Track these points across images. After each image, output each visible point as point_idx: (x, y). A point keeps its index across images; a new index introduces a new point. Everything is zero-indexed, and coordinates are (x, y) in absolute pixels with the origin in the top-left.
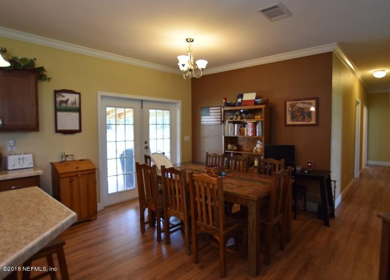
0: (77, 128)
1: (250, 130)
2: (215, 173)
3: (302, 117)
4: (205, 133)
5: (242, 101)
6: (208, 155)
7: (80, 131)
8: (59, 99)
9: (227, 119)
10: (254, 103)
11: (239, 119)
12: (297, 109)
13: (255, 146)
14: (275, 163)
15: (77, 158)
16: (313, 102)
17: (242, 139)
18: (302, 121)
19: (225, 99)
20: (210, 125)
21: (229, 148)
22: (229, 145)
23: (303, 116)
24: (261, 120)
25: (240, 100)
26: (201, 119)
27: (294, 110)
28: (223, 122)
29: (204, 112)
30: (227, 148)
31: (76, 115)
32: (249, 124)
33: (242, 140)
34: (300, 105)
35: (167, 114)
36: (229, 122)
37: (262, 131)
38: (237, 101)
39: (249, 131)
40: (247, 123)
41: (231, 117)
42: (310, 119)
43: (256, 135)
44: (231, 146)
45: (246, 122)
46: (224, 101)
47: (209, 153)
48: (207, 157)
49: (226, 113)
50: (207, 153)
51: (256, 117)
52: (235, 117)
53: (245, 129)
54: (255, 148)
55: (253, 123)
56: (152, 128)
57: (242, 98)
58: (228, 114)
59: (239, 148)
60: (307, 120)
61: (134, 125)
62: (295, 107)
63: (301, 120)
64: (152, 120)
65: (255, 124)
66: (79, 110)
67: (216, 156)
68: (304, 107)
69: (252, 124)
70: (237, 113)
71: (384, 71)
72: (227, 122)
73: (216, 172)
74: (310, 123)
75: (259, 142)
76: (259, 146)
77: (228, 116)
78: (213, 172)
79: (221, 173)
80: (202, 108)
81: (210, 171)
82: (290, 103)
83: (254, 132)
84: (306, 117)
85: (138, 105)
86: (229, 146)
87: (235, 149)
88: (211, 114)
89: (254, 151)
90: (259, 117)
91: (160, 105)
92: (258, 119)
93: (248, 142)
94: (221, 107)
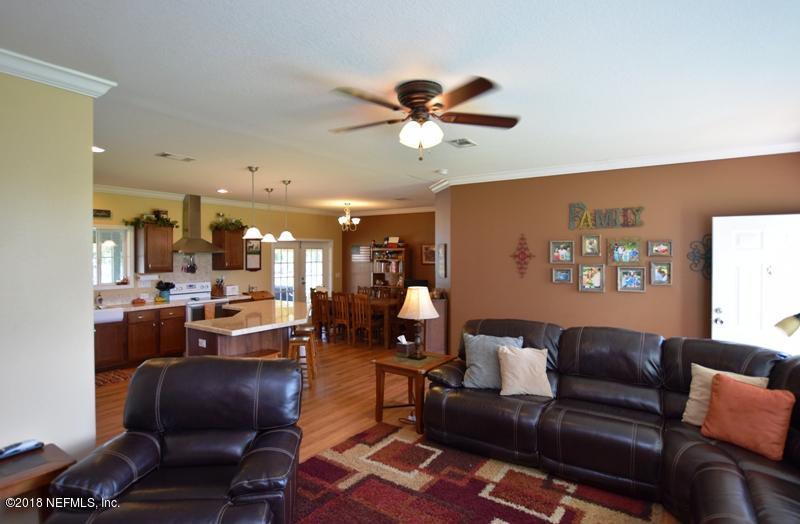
0: (258, 266)
1: (394, 267)
4: (355, 270)
5: (387, 243)
6: (359, 288)
7: (260, 269)
8: (249, 245)
9: (375, 258)
10: (396, 246)
11: (385, 259)
15: (259, 290)
20: (360, 263)
22: (377, 280)
24: (402, 260)
26: (351, 257)
27: (428, 252)
28: (372, 261)
29: (354, 250)
30: (375, 283)
31: (258, 256)
32: (393, 263)
33: (388, 276)
35: (320, 252)
36: (377, 261)
37: (403, 268)
38: (384, 243)
39: (393, 269)
41: (379, 256)
43: (398, 272)
45: (391, 261)
46: (373, 242)
48: (358, 290)
49: (375, 253)
50: (358, 286)
52: (382, 257)
53: (390, 267)
55: (397, 262)
56: (308, 266)
57: (388, 241)
58: (377, 254)
59: (386, 283)
61: (294, 263)
64: (308, 259)
65: (398, 264)
66: (259, 253)
67: (365, 288)
69: (395, 263)
70: (384, 254)
72: (375, 261)
77: (376, 256)
80: (353, 246)
83: (397, 269)
85: (297, 245)
86: (377, 282)
87: (382, 284)
88: (361, 253)
90: (401, 258)
91: (315, 245)
92: (399, 259)
93: (393, 278)
94: (370, 246)
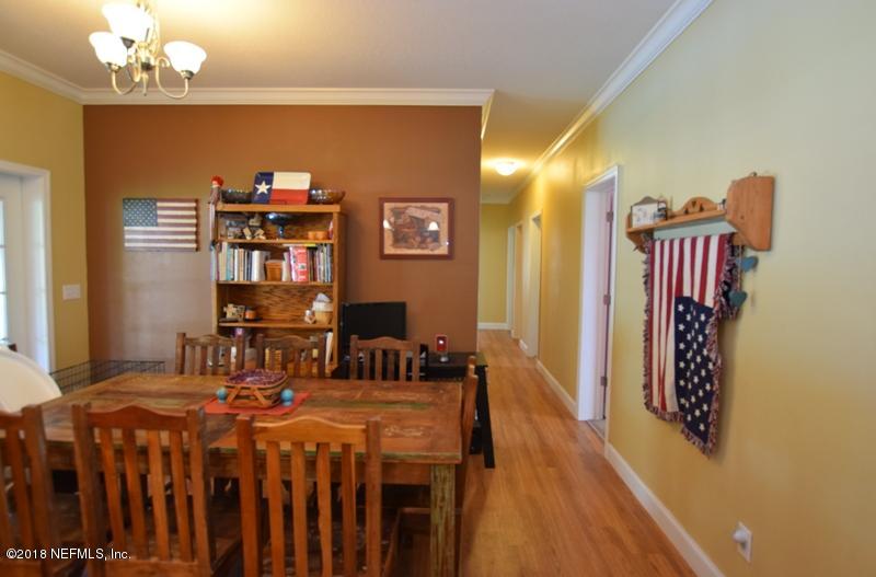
1: (299, 266)
2: (265, 397)
3: (418, 239)
4: (141, 274)
5: (269, 190)
6: (186, 342)
9: (226, 236)
10: (306, 198)
11: (261, 237)
12: (408, 220)
13: (309, 306)
14: (398, 348)
16: (444, 207)
17: (268, 289)
18: (419, 247)
19: (220, 182)
20: (158, 252)
21: (229, 316)
22: (230, 306)
23: (421, 235)
24: (327, 242)
25: (263, 188)
26: (122, 233)
27: (400, 221)
28: (214, 244)
30: (224, 314)
32: (297, 252)
33: (267, 292)
34: (415, 210)
36: (233, 246)
37: (332, 269)
38: (256, 189)
39: (293, 269)
40: (287, 250)
41: (237, 231)
42: (435, 244)
43: (314, 279)
44: (234, 310)
45: (285, 245)
46: (215, 185)
47: (188, 336)
48: (184, 348)
49: (221, 220)
50: (184, 335)
51: (311, 234)
52: (247, 232)
53: (284, 264)
54: (308, 312)
55: (309, 248)
57: (269, 182)
58: (228, 222)
59: (261, 314)
60: (431, 245)
62: (402, 216)
63: (416, 245)
65: (312, 253)
68: (424, 217)
69: (304, 251)
70: (254, 222)
71: (512, 163)
72: (225, 244)
73: (269, 392)
74: (436, 252)
75: (321, 296)
76: (321, 307)
77: (227, 228)
78: (258, 394)
79: (280, 394)
80: (126, 201)
81: (244, 393)
82: (393, 205)
83: (310, 272)
84: (429, 240)
86: (231, 311)
87: (247, 317)
88: (160, 221)
89: (307, 319)
90: (320, 234)
92: (316, 238)
93: (286, 296)
94: (197, 201)
